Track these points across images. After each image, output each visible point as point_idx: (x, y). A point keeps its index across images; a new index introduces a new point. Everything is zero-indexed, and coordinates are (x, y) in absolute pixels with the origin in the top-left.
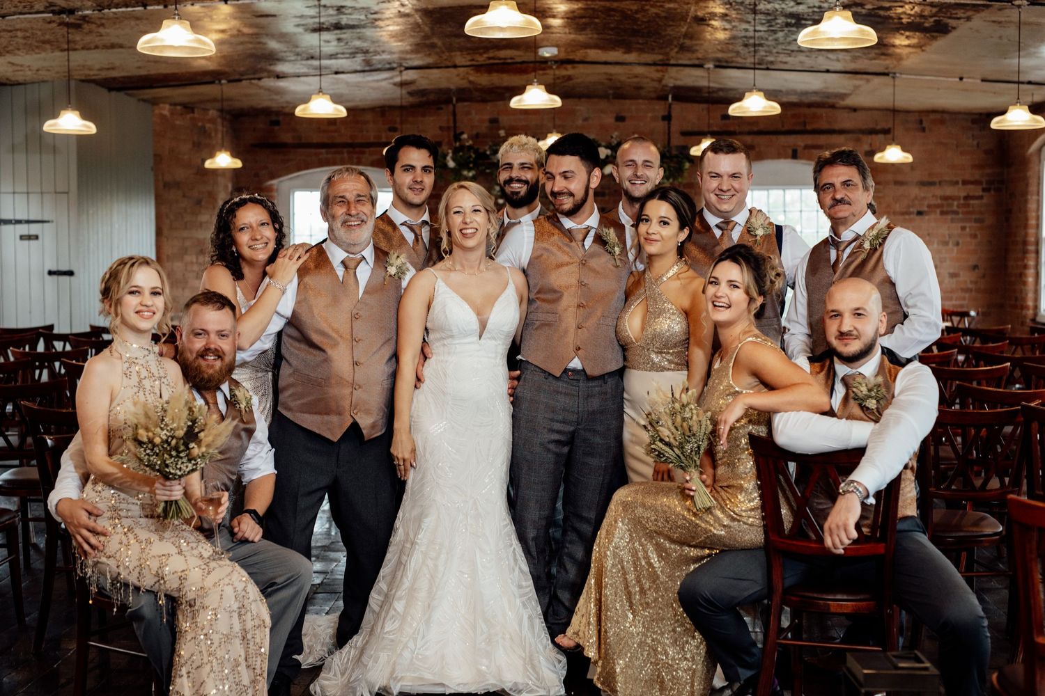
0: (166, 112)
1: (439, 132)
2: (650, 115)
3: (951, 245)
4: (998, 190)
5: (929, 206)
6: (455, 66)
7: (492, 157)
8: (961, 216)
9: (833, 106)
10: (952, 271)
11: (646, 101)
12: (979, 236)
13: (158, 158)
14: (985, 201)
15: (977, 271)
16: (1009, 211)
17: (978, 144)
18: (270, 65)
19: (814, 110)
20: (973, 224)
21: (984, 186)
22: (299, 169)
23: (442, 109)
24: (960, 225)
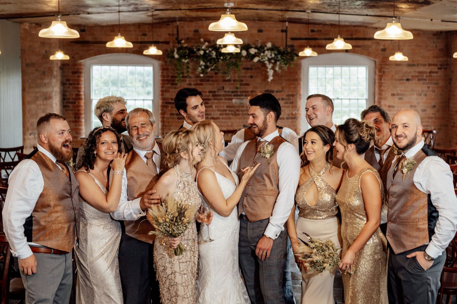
0: (27, 27)
1: (168, 36)
2: (275, 29)
3: (422, 96)
4: (445, 69)
5: (412, 76)
6: (180, 9)
7: (197, 52)
8: (427, 81)
9: (366, 27)
10: (423, 108)
11: (273, 23)
12: (436, 91)
13: (23, 51)
14: (439, 74)
15: (435, 108)
16: (451, 79)
17: (436, 46)
18: (86, 9)
19: (356, 28)
20: (433, 85)
21: (439, 67)
22: (96, 55)
23: (169, 25)
24: (427, 86)
